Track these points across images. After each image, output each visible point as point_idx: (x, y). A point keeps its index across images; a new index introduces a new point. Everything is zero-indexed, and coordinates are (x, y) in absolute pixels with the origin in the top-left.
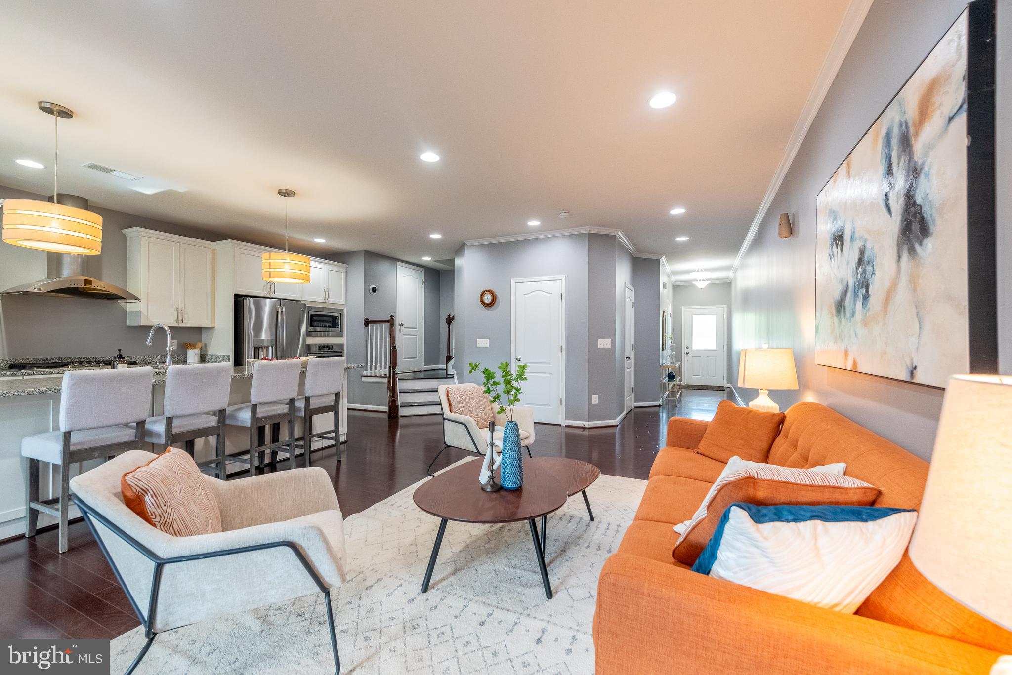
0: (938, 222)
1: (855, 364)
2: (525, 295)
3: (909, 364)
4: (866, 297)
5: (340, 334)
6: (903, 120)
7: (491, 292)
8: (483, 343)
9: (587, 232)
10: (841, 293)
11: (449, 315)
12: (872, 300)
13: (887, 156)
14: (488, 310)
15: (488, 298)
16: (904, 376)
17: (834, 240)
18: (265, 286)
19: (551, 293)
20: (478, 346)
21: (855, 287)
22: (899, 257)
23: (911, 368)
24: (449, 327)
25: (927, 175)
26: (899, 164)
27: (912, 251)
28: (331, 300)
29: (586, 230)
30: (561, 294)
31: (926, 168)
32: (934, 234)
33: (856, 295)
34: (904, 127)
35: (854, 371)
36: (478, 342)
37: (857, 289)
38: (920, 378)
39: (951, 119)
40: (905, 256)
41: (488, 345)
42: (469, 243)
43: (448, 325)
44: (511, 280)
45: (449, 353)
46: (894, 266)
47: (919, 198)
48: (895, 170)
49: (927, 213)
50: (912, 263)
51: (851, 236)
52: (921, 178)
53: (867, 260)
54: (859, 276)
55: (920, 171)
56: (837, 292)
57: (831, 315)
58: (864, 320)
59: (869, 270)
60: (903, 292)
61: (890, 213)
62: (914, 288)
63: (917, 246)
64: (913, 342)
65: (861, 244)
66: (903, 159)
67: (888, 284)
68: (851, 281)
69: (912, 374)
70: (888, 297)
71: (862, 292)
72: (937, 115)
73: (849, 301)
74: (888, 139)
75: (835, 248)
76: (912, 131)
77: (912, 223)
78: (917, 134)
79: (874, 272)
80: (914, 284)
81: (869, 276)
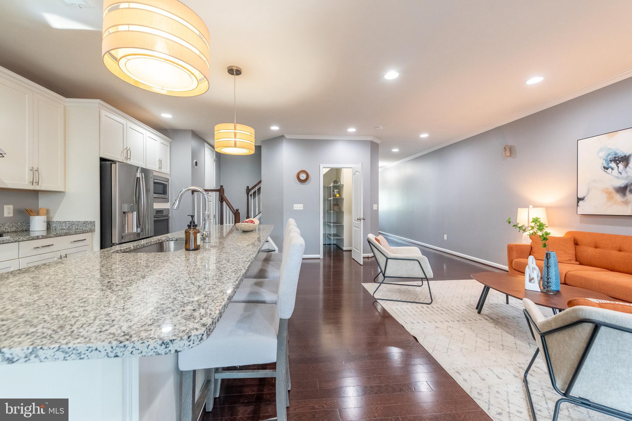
5: (166, 200)
7: (304, 172)
8: (298, 207)
9: (370, 140)
10: (625, 184)
14: (302, 184)
15: (303, 176)
17: (611, 161)
18: (123, 152)
20: (294, 209)
24: (248, 196)
28: (163, 170)
29: (369, 139)
36: (294, 206)
41: (302, 209)
42: (287, 136)
43: (247, 194)
44: (320, 165)
45: (249, 215)
56: (619, 183)
57: (608, 193)
75: (613, 165)
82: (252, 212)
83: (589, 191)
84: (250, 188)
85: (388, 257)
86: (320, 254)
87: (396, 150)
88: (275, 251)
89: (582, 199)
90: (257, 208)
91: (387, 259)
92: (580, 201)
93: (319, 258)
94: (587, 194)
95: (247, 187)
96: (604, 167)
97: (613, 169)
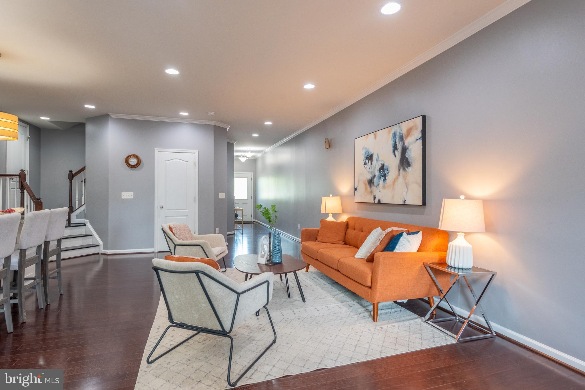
0: (413, 163)
1: (379, 201)
2: (166, 161)
3: (403, 200)
4: (385, 180)
6: (401, 132)
7: (133, 156)
8: (127, 195)
9: (213, 124)
10: (371, 177)
11: (72, 171)
12: (387, 181)
13: (394, 140)
14: (133, 170)
15: (133, 161)
16: (401, 203)
17: (367, 158)
19: (187, 162)
20: (123, 197)
21: (379, 176)
22: (399, 170)
23: (404, 200)
24: (71, 182)
25: (410, 151)
26: (399, 144)
27: (404, 169)
30: (195, 162)
31: (409, 148)
32: (412, 166)
33: (379, 178)
34: (401, 134)
36: (122, 195)
37: (380, 177)
38: (407, 203)
39: (417, 140)
40: (401, 170)
41: (133, 198)
42: (113, 115)
43: (70, 180)
44: (154, 149)
45: (72, 205)
46: (397, 172)
47: (407, 156)
48: (398, 145)
49: (409, 160)
50: (404, 172)
51: (377, 159)
52: (408, 150)
53: (385, 168)
54: (381, 173)
55: (407, 149)
56: (369, 177)
57: (365, 184)
58: (384, 187)
59: (386, 171)
60: (401, 180)
61: (396, 157)
62: (405, 179)
63: (406, 168)
64: (405, 193)
65: (382, 163)
66: (401, 143)
67: (394, 177)
68: (377, 174)
69: (404, 202)
70: (395, 181)
71: (382, 178)
72: (413, 136)
73: (376, 180)
74: (395, 135)
75: (367, 161)
76: (404, 137)
77: (405, 163)
78: (406, 138)
79: (388, 173)
80: (405, 178)
81: (386, 174)
82: (77, 202)
83: (359, 182)
84: (73, 173)
85: (176, 244)
86: (154, 248)
87: (256, 135)
88: (99, 246)
89: (356, 189)
90: (83, 197)
91: (175, 245)
92: (355, 191)
93: (153, 253)
94: (358, 185)
95: (70, 171)
96: (364, 163)
97: (367, 165)
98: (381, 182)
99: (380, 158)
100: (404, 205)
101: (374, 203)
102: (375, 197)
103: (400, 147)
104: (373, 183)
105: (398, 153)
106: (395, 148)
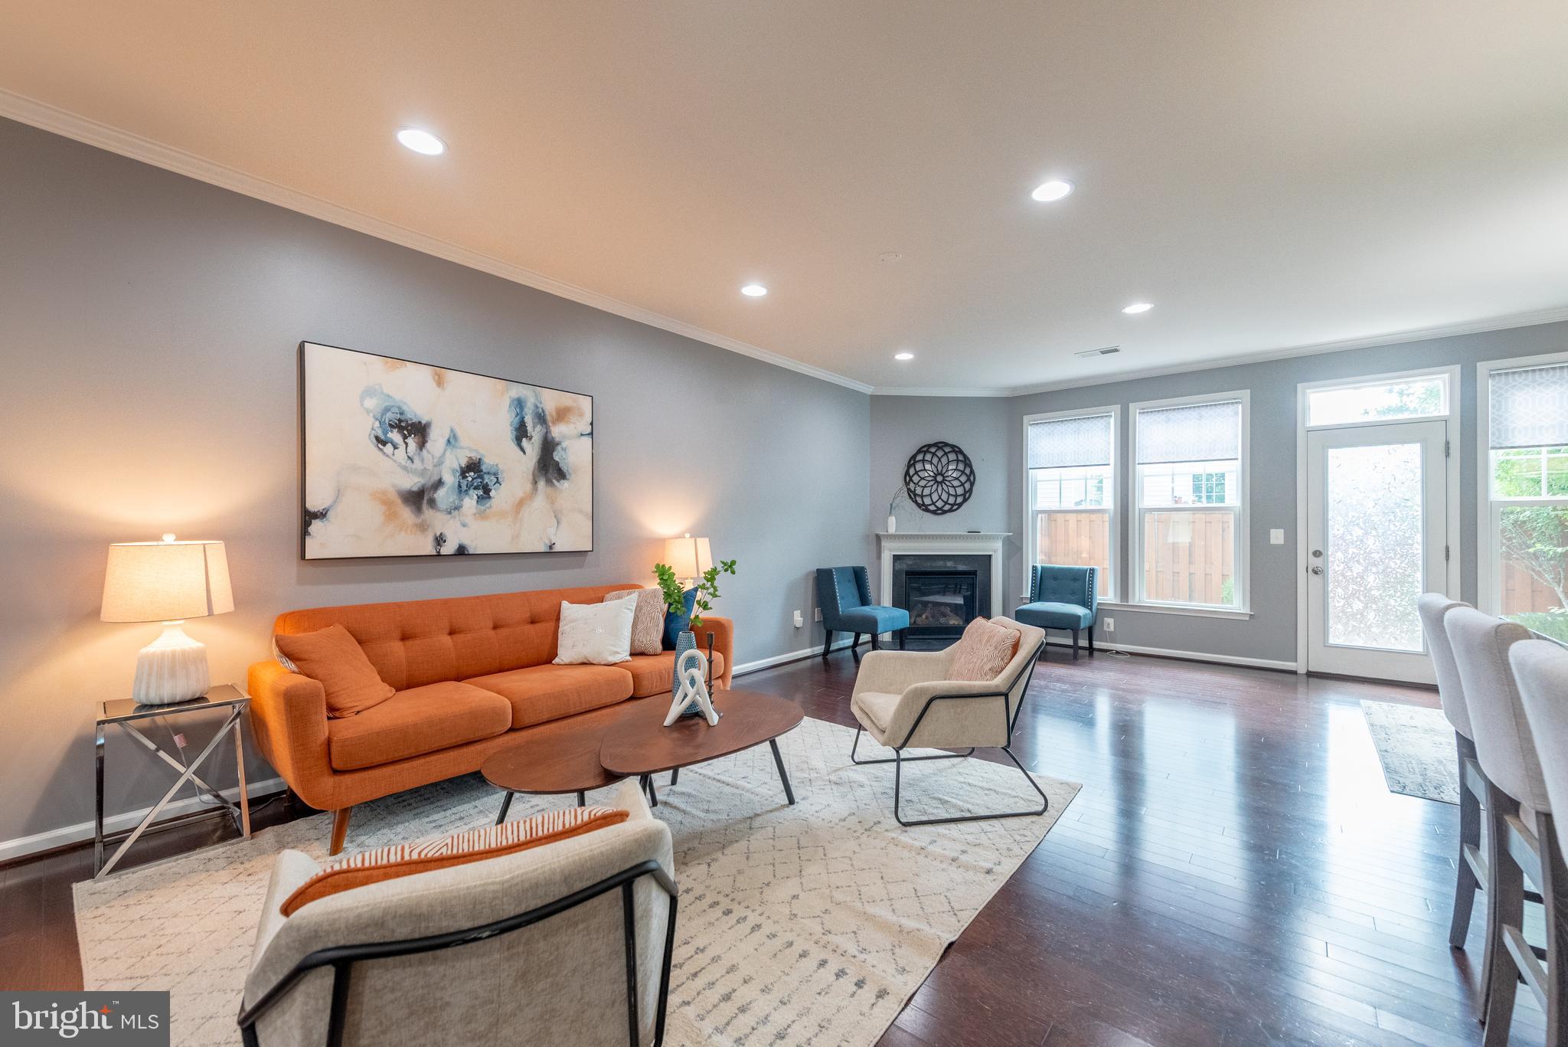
0: (573, 476)
1: (461, 548)
3: (547, 542)
4: (484, 497)
6: (539, 405)
10: (420, 486)
12: (494, 502)
13: (518, 414)
16: (543, 549)
17: (391, 426)
21: (459, 486)
22: (535, 482)
23: (552, 544)
25: (564, 450)
26: (534, 427)
27: (549, 482)
31: (564, 445)
32: (571, 480)
33: (461, 492)
34: (540, 410)
35: (461, 552)
37: (464, 488)
38: (557, 548)
39: (582, 435)
40: (542, 484)
46: (529, 486)
47: (556, 457)
48: (529, 428)
49: (564, 468)
50: (549, 489)
51: (449, 441)
52: (559, 448)
53: (484, 471)
54: (470, 479)
55: (558, 444)
56: (412, 483)
57: (387, 503)
58: (481, 516)
59: (489, 480)
60: (540, 501)
61: (524, 453)
62: (552, 503)
63: (554, 481)
64: (551, 531)
65: (474, 455)
66: (539, 428)
67: (520, 494)
68: (450, 479)
69: (551, 547)
70: (520, 504)
71: (474, 494)
72: (572, 426)
73: (440, 495)
74: (519, 404)
75: (395, 436)
76: (549, 418)
77: (549, 467)
78: (554, 423)
79: (497, 482)
80: (552, 501)
81: (491, 484)
83: (339, 494)
89: (322, 515)
92: (313, 521)
94: (335, 502)
96: (377, 438)
97: (395, 447)
98: (470, 502)
99: (464, 441)
100: (550, 553)
101: (439, 555)
102: (440, 540)
103: (536, 433)
104: (432, 503)
105: (532, 448)
106: (521, 433)
